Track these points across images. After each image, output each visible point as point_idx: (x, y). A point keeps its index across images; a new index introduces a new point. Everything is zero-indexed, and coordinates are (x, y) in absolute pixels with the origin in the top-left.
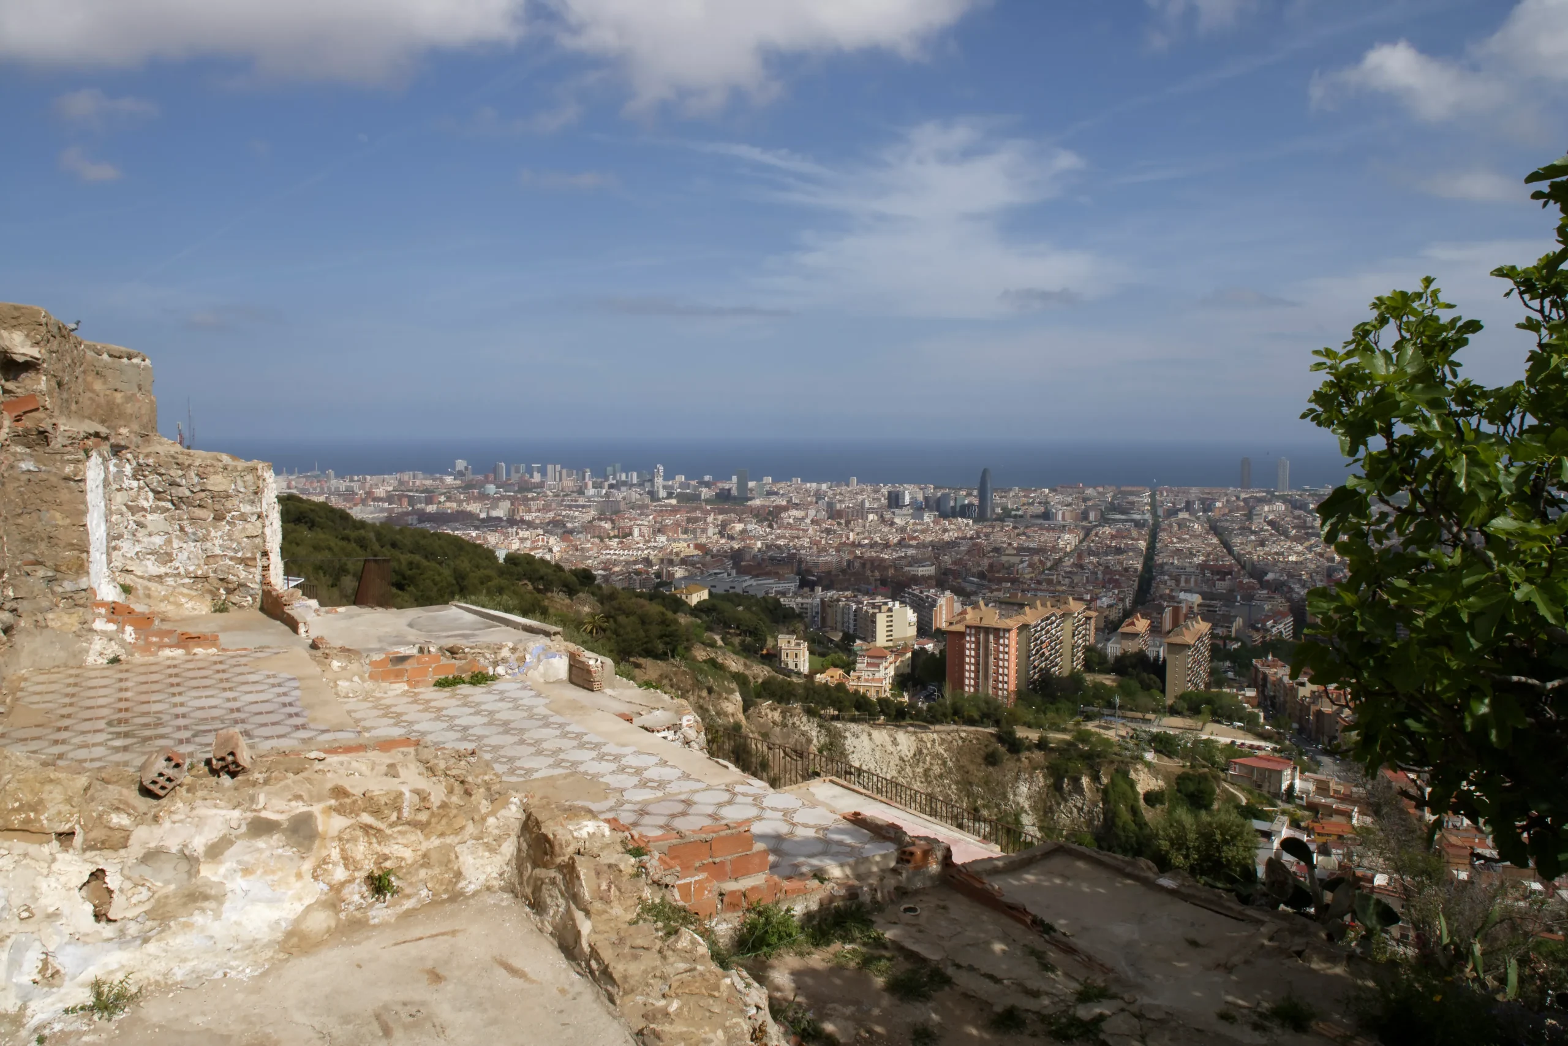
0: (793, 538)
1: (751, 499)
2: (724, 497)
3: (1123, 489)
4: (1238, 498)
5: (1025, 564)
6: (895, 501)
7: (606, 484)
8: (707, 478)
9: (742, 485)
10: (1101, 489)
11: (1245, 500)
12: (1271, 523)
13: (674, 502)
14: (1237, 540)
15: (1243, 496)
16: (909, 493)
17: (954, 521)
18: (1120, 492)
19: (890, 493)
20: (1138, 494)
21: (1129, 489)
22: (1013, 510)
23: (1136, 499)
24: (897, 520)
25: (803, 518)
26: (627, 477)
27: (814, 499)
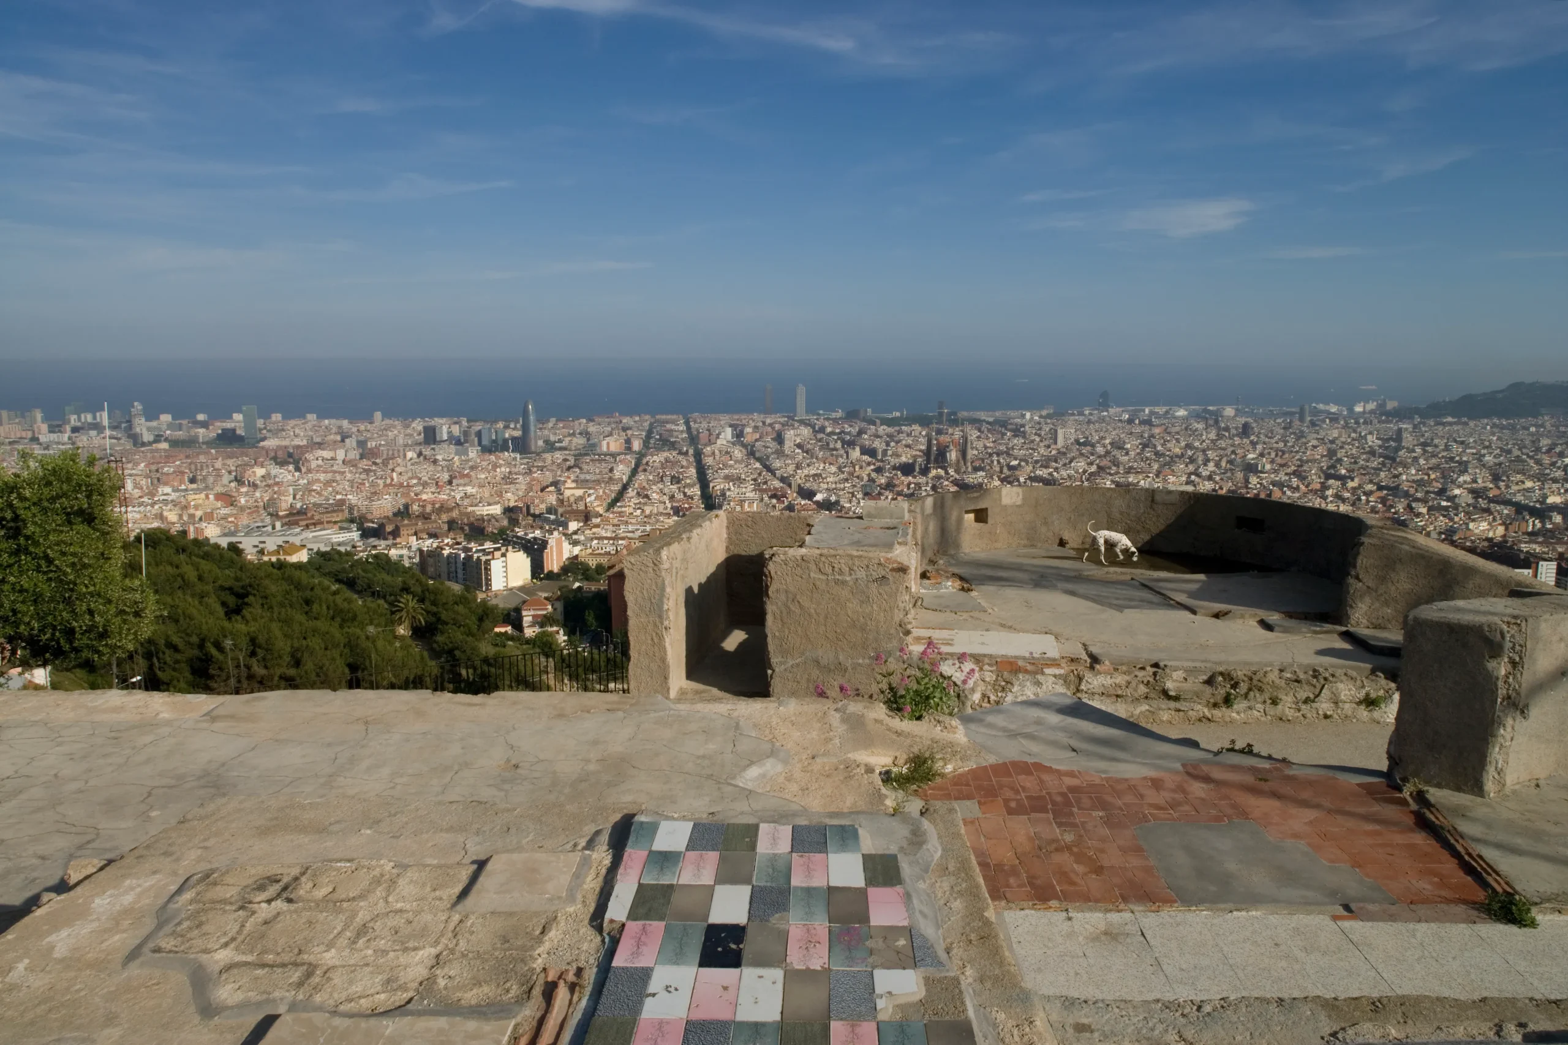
0: (328, 483)
1: (264, 439)
2: (229, 439)
3: (658, 417)
4: (764, 423)
5: (593, 498)
6: (430, 436)
7: (68, 428)
8: (201, 417)
9: (249, 423)
10: (637, 418)
11: (770, 425)
12: (799, 446)
13: (164, 445)
14: (777, 464)
15: (768, 421)
16: (445, 428)
17: (501, 455)
18: (657, 421)
19: (425, 428)
20: (674, 422)
21: (664, 417)
22: (555, 442)
23: (673, 427)
24: (439, 457)
25: (333, 459)
26: (95, 418)
27: (339, 438)
